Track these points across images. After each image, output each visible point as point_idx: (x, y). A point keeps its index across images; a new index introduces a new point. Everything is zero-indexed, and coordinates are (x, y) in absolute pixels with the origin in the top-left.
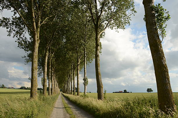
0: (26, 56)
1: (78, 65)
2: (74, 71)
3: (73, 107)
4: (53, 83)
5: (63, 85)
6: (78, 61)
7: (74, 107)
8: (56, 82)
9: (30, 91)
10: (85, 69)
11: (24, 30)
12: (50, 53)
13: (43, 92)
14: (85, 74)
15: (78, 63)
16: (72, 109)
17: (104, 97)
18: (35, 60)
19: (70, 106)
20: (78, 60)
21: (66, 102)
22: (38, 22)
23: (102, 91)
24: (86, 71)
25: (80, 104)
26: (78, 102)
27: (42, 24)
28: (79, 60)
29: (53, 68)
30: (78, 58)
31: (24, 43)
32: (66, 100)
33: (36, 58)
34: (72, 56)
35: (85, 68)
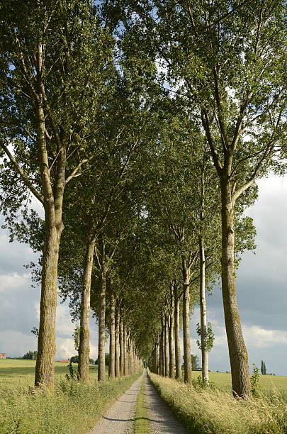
0: (36, 262)
1: (185, 287)
2: (176, 306)
3: (157, 419)
4: (113, 341)
5: (151, 346)
6: (185, 276)
7: (163, 420)
8: (127, 338)
9: (33, 364)
10: (204, 301)
11: (24, 194)
12: (102, 253)
13: (79, 367)
14: (202, 315)
15: (185, 279)
16: (153, 424)
17: (253, 391)
18: (51, 278)
19: (154, 415)
20: (184, 272)
21: (149, 400)
22: (59, 171)
23: (244, 370)
24: (205, 307)
25: (178, 409)
26: (177, 403)
27: (70, 178)
28: (188, 271)
29: (115, 296)
30: (183, 266)
31: (31, 229)
32: (151, 395)
33: (53, 273)
34: (168, 260)
35: (204, 296)
